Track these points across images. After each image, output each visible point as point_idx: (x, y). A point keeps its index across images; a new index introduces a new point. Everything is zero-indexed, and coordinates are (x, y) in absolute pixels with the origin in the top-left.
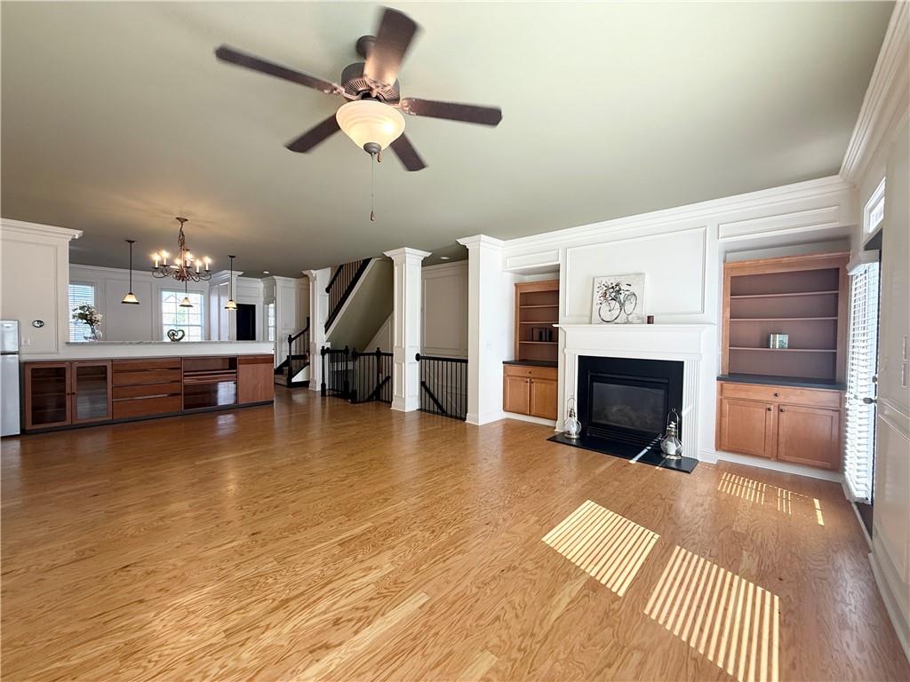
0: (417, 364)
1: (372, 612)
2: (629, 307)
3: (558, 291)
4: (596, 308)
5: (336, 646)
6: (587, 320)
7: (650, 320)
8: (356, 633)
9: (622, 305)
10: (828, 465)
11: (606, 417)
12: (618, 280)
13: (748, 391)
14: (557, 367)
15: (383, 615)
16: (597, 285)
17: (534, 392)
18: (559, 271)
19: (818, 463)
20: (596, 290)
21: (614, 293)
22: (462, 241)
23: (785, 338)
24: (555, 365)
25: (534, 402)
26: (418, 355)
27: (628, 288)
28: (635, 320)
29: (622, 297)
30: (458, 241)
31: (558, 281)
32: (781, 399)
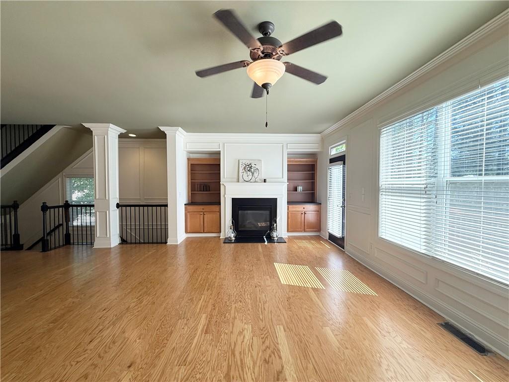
0: (117, 211)
1: (273, 346)
2: (256, 175)
3: (219, 165)
4: (241, 174)
5: (283, 369)
6: (236, 180)
7: (265, 181)
8: (280, 358)
9: (253, 174)
10: (317, 230)
11: (244, 226)
12: (250, 162)
13: (296, 208)
14: (220, 205)
15: (278, 344)
16: (240, 164)
17: (205, 219)
18: (220, 154)
19: (315, 230)
20: (240, 166)
21: (249, 168)
22: (162, 128)
23: (301, 188)
24: (219, 204)
25: (206, 225)
26: (118, 204)
27: (255, 166)
28: (259, 181)
29: (252, 170)
30: (160, 127)
31: (220, 159)
32: (305, 210)
